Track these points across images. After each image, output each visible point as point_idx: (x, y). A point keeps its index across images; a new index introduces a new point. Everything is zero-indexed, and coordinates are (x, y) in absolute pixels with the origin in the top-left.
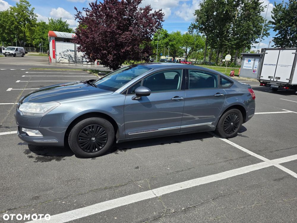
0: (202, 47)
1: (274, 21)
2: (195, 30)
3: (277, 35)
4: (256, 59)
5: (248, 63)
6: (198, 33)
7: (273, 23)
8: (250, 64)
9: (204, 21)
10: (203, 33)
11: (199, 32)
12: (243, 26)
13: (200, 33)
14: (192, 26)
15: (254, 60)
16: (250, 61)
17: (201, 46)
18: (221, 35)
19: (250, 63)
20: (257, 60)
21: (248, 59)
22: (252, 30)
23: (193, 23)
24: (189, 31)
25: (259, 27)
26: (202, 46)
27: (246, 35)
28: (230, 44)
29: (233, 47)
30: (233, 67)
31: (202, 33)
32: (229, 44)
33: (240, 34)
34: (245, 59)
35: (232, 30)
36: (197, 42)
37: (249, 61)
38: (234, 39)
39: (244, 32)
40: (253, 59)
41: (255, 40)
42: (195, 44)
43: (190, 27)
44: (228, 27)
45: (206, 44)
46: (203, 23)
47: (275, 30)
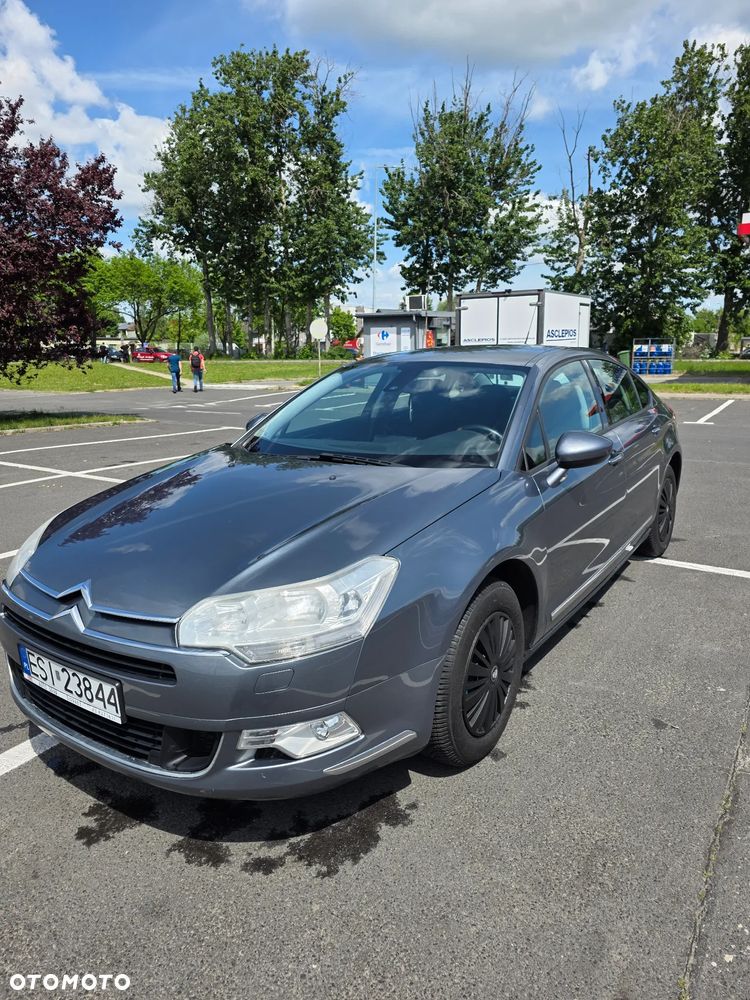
0: (190, 301)
1: (391, 218)
2: (156, 243)
3: (406, 260)
4: (403, 329)
5: (383, 342)
6: (171, 254)
7: (392, 226)
8: (388, 344)
9: (186, 213)
10: (188, 252)
11: (176, 249)
12: (312, 232)
13: (178, 254)
14: (145, 230)
15: (399, 333)
16: (387, 335)
17: (187, 298)
18: (250, 260)
19: (386, 340)
20: (404, 331)
21: (380, 329)
22: (340, 244)
23: (146, 220)
24: (137, 246)
25: (355, 237)
26: (191, 296)
27: (324, 258)
28: (284, 286)
29: (297, 296)
30: (307, 357)
31: (183, 252)
32: (284, 289)
33: (310, 256)
34: (372, 329)
35: (280, 245)
36: (170, 282)
37: (385, 335)
38: (293, 273)
39: (321, 251)
40: (395, 329)
41: (352, 273)
42: (163, 290)
43: (137, 231)
44: (267, 234)
45: (208, 290)
46: (182, 221)
47: (398, 245)
